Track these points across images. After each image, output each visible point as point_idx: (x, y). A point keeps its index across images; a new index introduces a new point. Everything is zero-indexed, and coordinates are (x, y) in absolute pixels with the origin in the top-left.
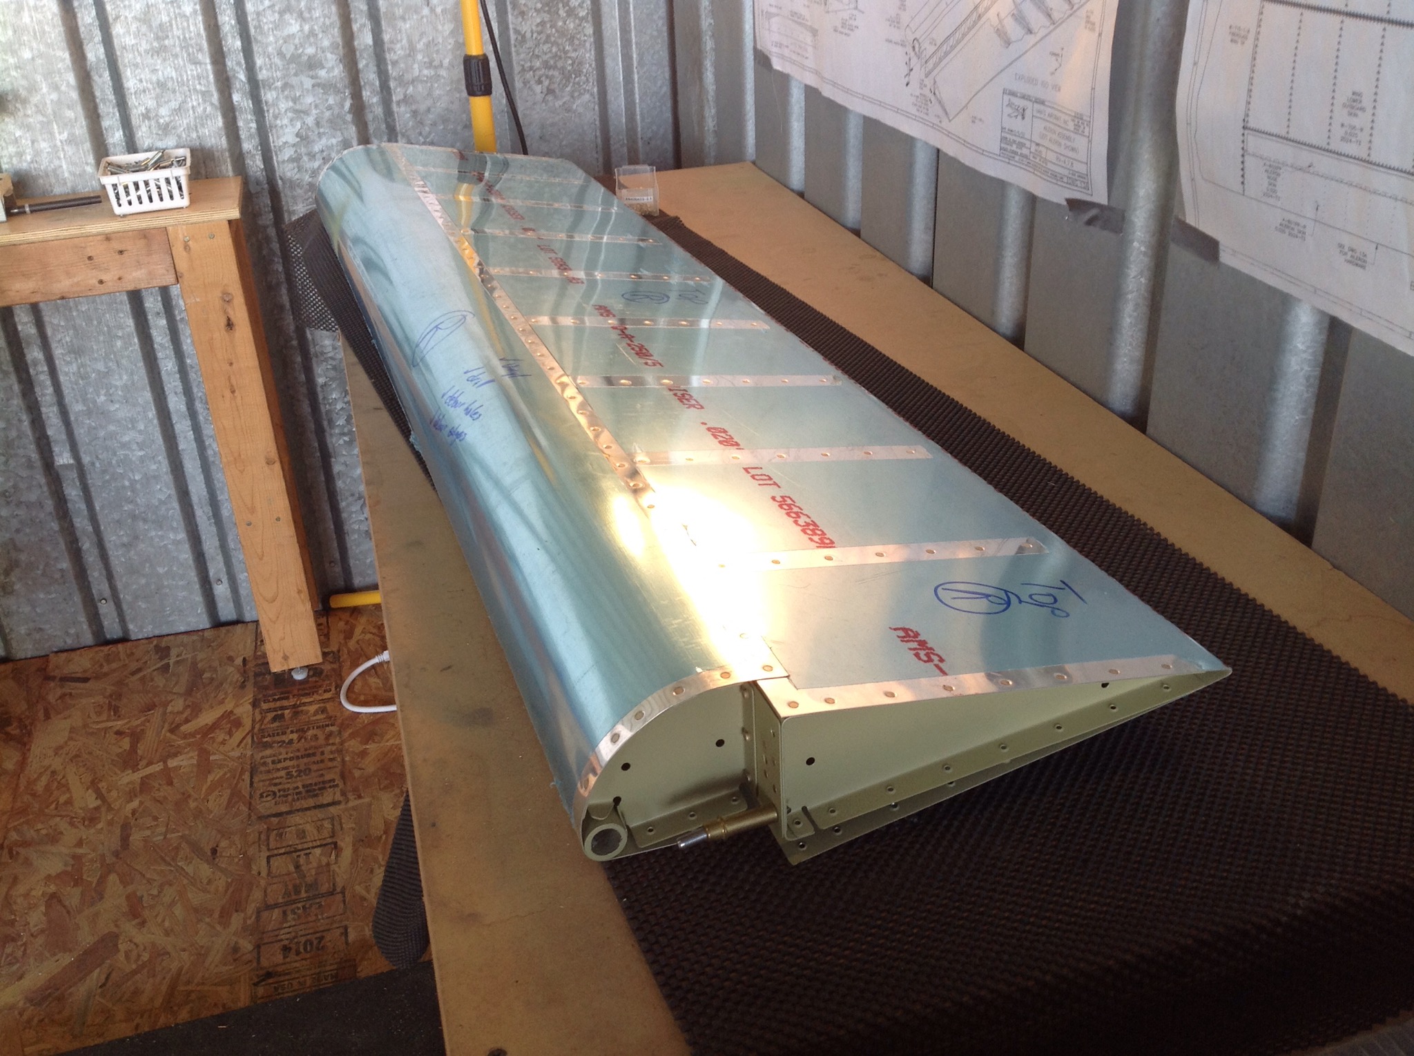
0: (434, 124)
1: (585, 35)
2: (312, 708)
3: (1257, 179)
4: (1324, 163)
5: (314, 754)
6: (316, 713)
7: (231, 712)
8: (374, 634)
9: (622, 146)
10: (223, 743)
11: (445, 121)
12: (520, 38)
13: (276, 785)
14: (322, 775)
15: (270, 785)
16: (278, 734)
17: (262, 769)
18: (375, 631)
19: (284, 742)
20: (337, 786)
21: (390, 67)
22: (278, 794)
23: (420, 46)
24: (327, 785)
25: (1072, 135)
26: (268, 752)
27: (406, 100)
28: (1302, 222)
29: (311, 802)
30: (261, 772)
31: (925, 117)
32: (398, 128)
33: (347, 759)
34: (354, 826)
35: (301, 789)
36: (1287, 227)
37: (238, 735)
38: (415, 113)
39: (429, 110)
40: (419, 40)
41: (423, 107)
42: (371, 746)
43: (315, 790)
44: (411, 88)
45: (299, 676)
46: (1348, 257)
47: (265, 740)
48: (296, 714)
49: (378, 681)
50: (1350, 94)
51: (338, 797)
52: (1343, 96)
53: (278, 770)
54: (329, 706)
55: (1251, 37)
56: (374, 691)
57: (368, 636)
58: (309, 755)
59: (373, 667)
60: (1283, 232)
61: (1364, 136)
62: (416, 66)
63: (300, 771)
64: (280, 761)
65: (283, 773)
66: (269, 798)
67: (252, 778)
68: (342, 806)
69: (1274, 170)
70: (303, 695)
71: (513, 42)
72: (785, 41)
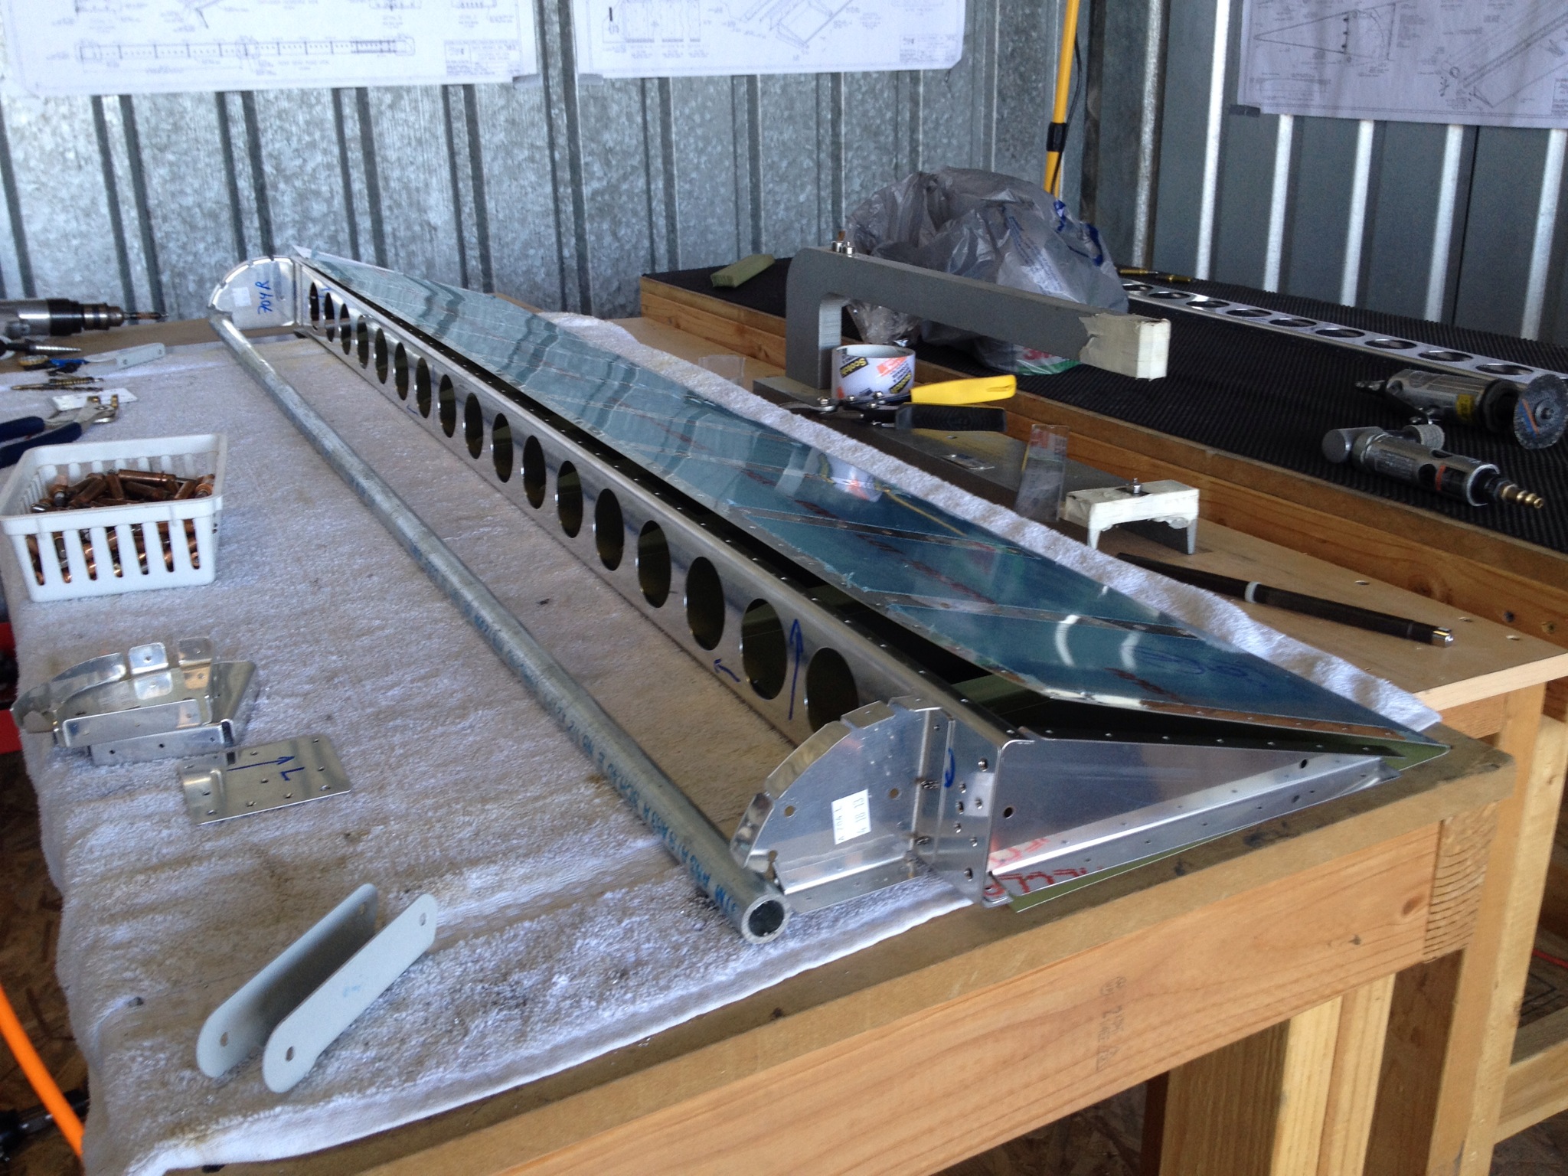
72: (1280, 94)
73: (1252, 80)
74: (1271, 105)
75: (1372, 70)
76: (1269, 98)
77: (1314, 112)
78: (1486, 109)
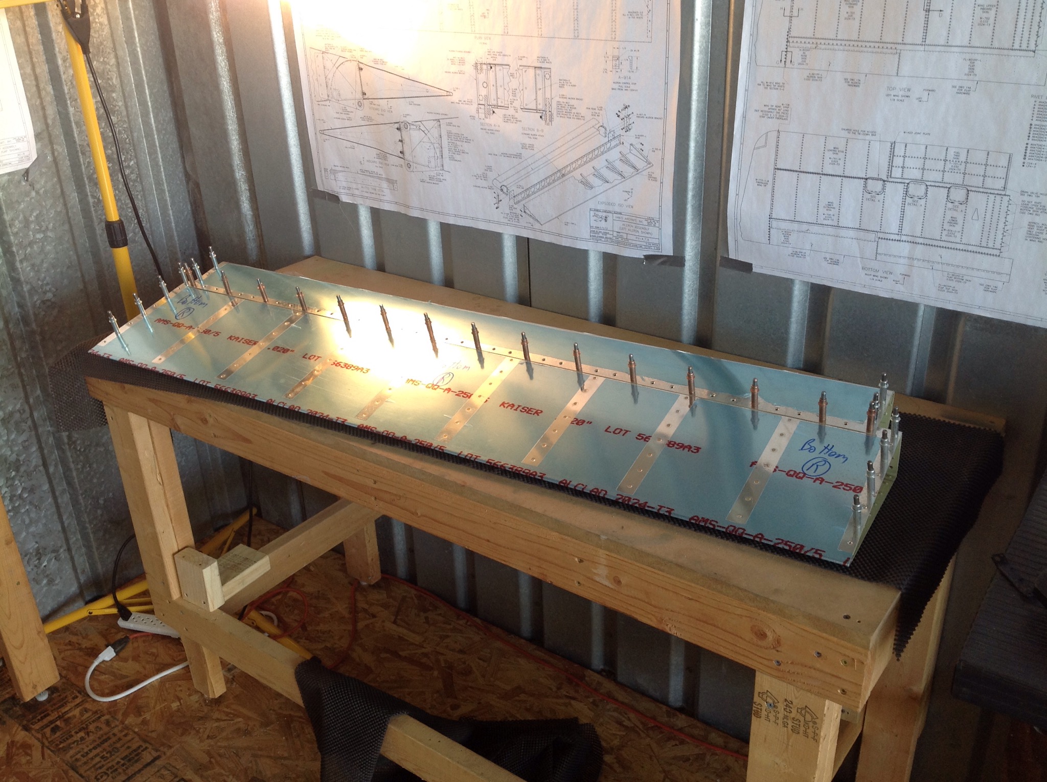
0: (48, 270)
1: (137, 191)
2: (76, 712)
3: (777, 236)
4: (815, 229)
5: (109, 738)
6: (82, 714)
7: (13, 742)
8: (70, 650)
9: (166, 258)
10: (29, 762)
11: (54, 266)
12: (96, 200)
13: (100, 768)
14: (129, 747)
15: (97, 769)
16: (67, 739)
17: (79, 763)
18: (69, 647)
19: (77, 741)
20: (146, 748)
21: (12, 238)
22: (109, 772)
23: (32, 218)
24: (140, 751)
25: (647, 227)
26: (72, 752)
27: (26, 258)
28: (804, 251)
29: (138, 766)
30: (81, 766)
31: (518, 224)
32: (22, 279)
33: (136, 730)
34: (184, 764)
35: (122, 762)
36: (795, 254)
37: (36, 754)
38: (33, 266)
39: (42, 261)
40: (31, 215)
41: (38, 262)
42: (147, 716)
43: (133, 758)
44: (29, 249)
45: (43, 698)
46: (829, 262)
47: (61, 746)
48: (67, 721)
49: (107, 676)
50: (827, 203)
51: (155, 754)
52: (823, 203)
53: (92, 759)
54: (87, 706)
55: (770, 183)
56: (111, 684)
57: (68, 653)
58: (106, 740)
59: (95, 670)
60: (793, 256)
61: (835, 218)
62: (31, 233)
63: (110, 752)
64: (87, 753)
65: (98, 759)
66: (105, 777)
67: (77, 773)
68: (164, 757)
69: (787, 234)
70: (60, 707)
71: (91, 204)
72: (354, 186)
73: (326, 170)
74: (347, 194)
75: (431, 178)
76: (344, 188)
77: (387, 207)
78: (537, 226)
